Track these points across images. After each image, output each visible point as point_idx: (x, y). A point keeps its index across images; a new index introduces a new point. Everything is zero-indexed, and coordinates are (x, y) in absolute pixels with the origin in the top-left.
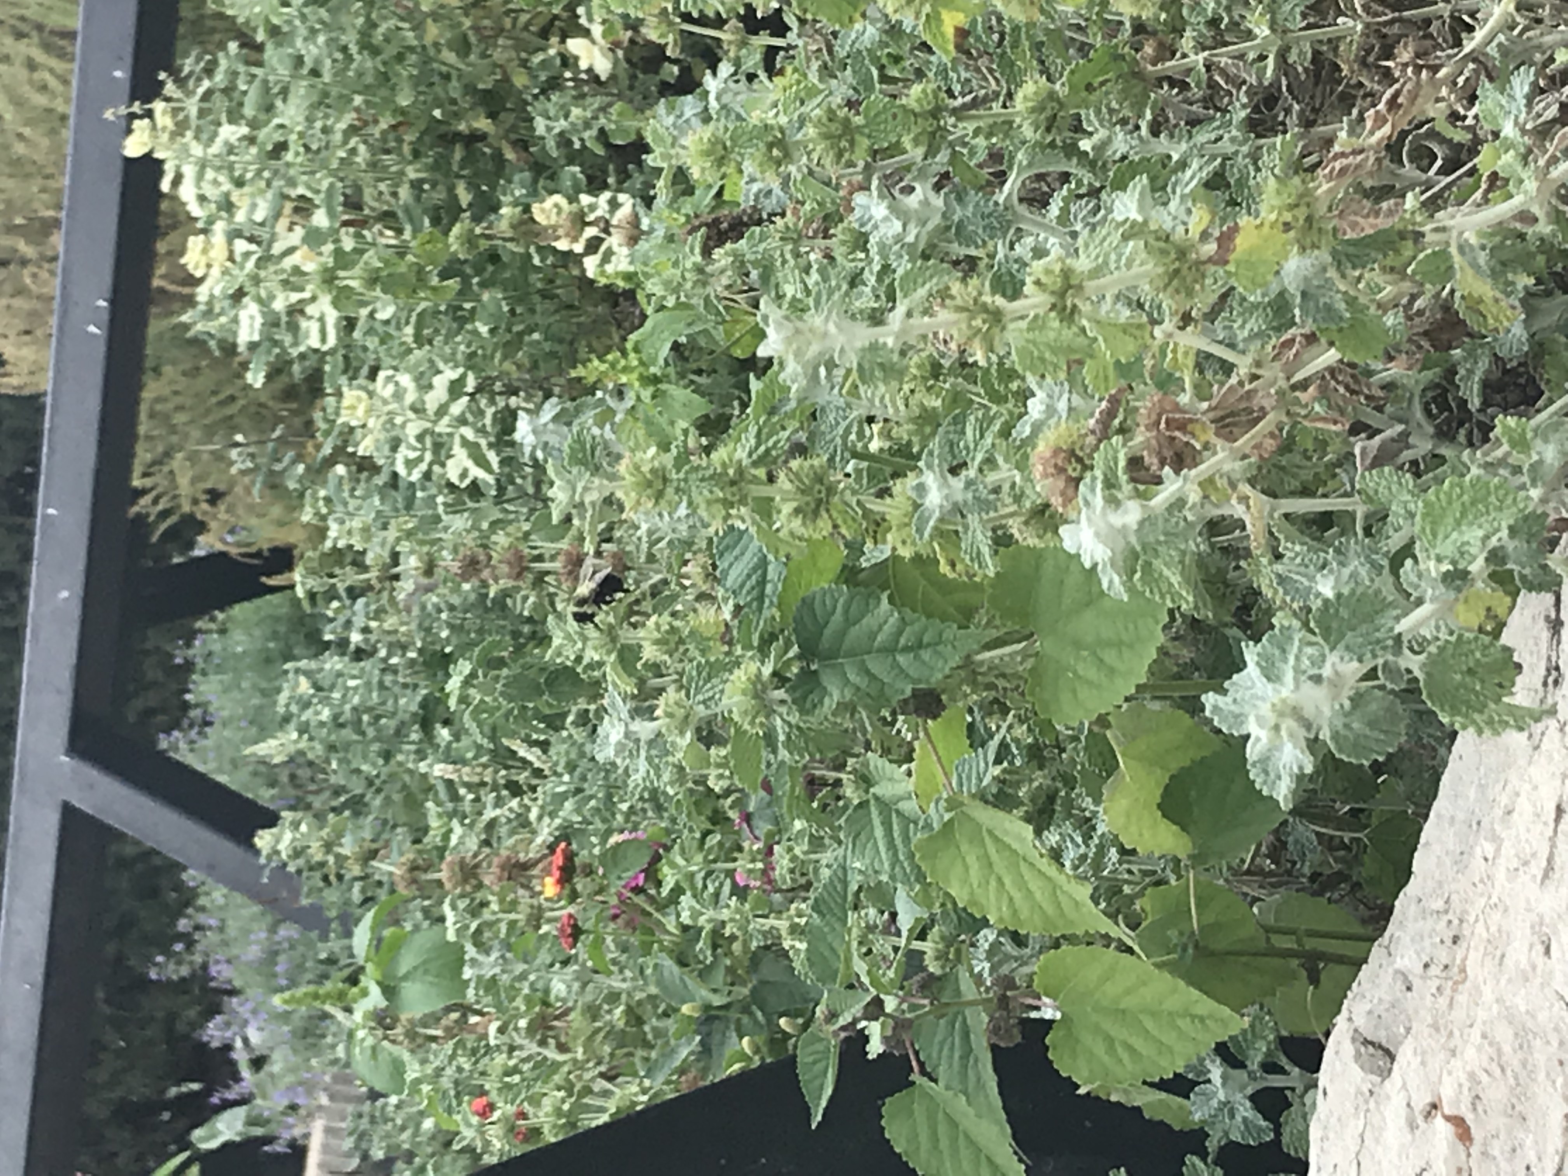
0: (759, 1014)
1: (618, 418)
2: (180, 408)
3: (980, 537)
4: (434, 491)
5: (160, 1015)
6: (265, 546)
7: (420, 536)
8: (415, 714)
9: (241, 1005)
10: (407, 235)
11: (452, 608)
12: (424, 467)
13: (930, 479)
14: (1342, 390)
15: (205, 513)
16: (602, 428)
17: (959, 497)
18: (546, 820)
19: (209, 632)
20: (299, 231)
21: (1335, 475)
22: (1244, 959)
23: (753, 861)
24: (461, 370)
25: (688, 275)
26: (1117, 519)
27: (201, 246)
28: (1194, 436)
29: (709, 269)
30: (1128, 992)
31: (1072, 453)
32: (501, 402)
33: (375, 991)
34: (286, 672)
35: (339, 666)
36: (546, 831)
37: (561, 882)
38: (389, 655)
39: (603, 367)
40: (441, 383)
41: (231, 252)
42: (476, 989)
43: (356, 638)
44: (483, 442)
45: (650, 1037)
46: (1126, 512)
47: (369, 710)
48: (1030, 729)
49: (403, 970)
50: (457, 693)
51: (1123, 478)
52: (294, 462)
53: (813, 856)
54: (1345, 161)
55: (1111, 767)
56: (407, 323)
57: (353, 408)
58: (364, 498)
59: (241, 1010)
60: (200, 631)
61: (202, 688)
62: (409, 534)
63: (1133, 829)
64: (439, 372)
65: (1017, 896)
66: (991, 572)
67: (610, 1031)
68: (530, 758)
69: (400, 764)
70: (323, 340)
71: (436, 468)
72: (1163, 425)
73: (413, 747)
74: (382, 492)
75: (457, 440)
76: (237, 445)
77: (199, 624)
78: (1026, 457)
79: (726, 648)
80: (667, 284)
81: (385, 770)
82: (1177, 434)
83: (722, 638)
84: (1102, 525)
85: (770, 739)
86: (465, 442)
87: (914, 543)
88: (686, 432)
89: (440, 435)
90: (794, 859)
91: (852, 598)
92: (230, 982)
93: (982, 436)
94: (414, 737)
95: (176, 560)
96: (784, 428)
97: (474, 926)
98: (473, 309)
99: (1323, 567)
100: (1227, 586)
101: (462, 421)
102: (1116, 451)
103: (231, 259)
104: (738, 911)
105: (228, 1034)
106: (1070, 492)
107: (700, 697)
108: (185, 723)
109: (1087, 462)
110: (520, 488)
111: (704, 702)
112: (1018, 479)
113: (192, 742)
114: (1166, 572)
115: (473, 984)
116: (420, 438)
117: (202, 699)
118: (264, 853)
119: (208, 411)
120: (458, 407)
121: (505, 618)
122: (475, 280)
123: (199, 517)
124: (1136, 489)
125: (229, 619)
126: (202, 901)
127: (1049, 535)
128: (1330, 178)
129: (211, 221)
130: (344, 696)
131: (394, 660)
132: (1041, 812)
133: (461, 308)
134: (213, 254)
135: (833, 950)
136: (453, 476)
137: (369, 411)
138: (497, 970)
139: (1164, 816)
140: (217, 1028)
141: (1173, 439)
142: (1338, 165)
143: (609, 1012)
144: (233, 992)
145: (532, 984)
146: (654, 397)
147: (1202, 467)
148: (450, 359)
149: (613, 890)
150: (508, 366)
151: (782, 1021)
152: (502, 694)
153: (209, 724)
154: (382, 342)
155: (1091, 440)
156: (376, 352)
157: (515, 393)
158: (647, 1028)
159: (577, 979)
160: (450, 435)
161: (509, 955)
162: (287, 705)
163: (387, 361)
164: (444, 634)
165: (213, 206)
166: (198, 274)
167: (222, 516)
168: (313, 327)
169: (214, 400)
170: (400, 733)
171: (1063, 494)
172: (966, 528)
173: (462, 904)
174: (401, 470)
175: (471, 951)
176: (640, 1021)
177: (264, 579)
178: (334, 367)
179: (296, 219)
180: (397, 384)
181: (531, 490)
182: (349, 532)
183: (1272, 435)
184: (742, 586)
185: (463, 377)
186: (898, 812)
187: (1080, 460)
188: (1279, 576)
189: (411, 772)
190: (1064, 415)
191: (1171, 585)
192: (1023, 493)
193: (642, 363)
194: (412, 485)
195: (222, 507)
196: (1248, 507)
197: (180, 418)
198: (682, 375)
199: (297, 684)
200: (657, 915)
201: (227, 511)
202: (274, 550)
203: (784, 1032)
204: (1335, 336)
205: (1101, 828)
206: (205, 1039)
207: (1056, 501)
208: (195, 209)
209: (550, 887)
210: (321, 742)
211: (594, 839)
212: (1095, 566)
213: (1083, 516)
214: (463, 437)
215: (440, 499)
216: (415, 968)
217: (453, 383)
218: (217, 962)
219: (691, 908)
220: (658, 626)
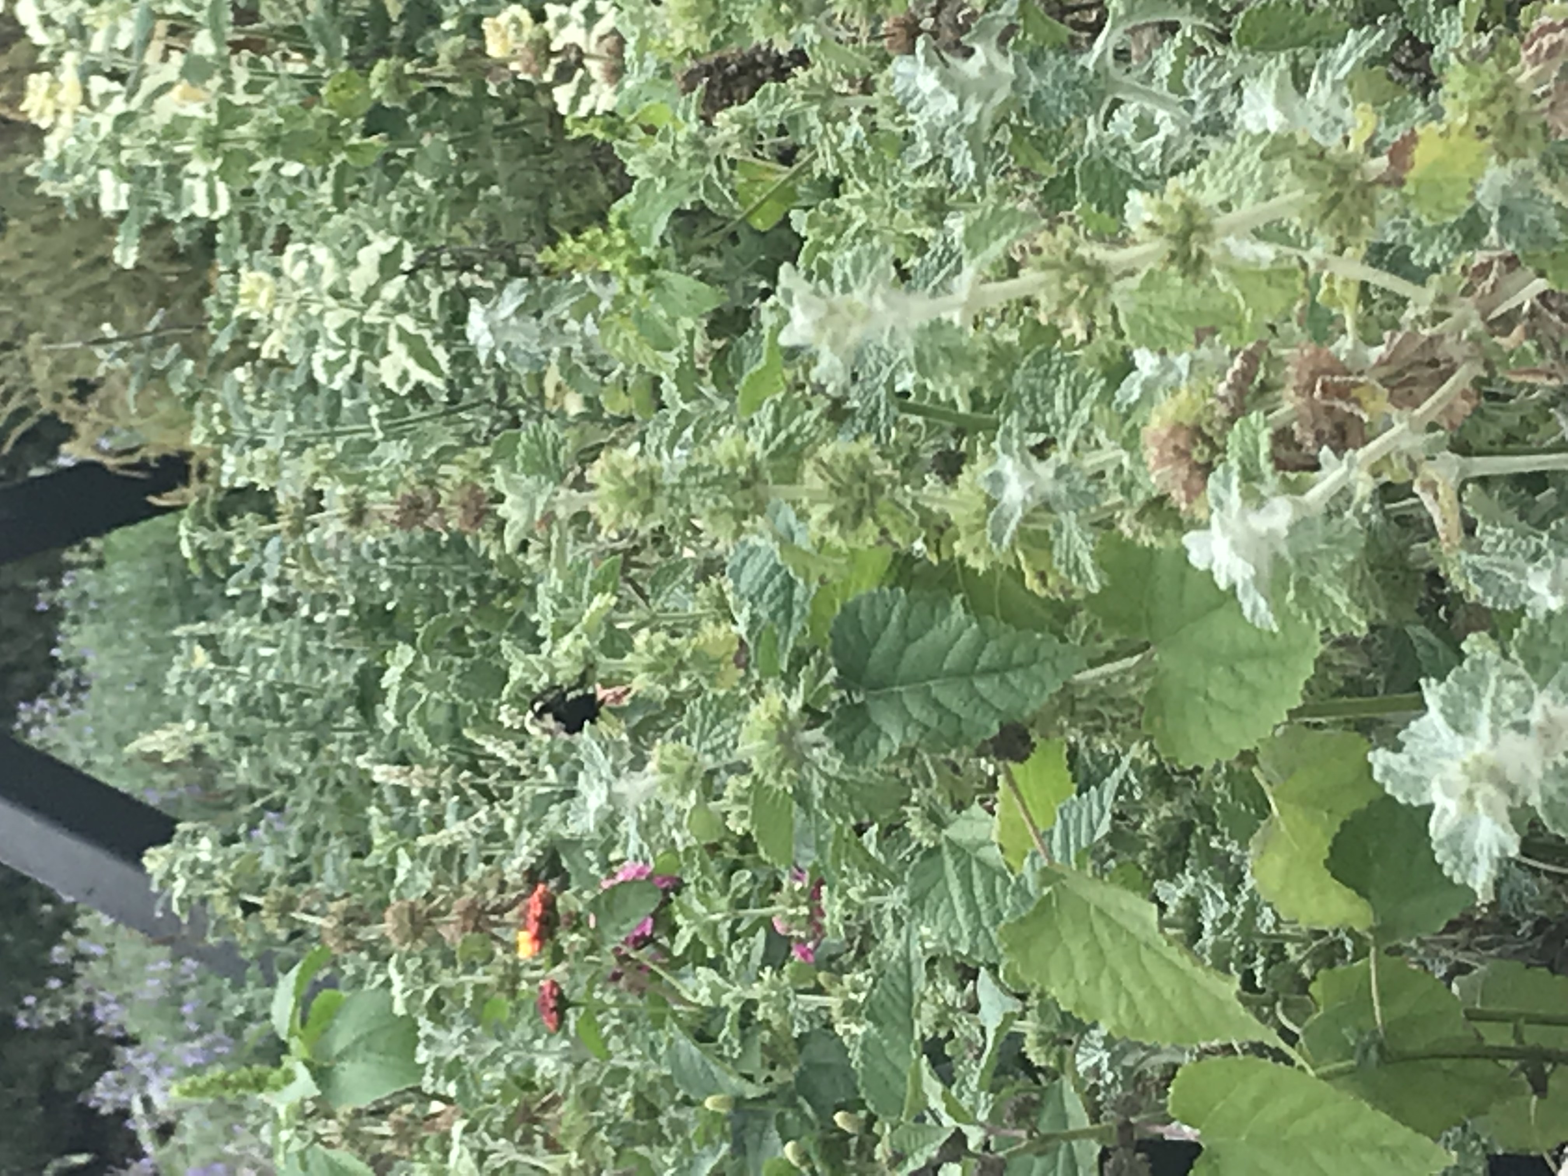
0: (808, 1110)
1: (605, 306)
2: (32, 276)
3: (1078, 540)
4: (365, 397)
5: (32, 1068)
6: (152, 454)
7: (345, 469)
8: (351, 693)
9: (139, 1056)
10: (319, 61)
11: (394, 550)
12: (350, 369)
13: (1008, 466)
14: (1556, 318)
15: (71, 413)
16: (581, 320)
17: (1048, 488)
18: (526, 834)
19: (80, 565)
20: (177, 58)
21: (1549, 417)
22: (1446, 1064)
23: (795, 904)
24: (395, 240)
25: (680, 151)
26: (1260, 522)
27: (45, 87)
28: (1358, 401)
29: (709, 140)
30: (1292, 1117)
31: (1197, 430)
32: (450, 279)
33: (303, 1074)
34: (178, 639)
35: (246, 631)
36: (526, 850)
37: (539, 937)
38: (314, 611)
39: (579, 248)
40: (369, 257)
41: (86, 93)
42: (435, 1076)
43: (269, 591)
44: (427, 334)
45: (666, 1131)
46: (1273, 511)
47: (289, 688)
48: (1152, 749)
49: (339, 1045)
50: (396, 689)
51: (1267, 467)
52: (179, 358)
53: (873, 899)
54: (1555, 38)
55: (1264, 810)
56: (324, 178)
57: (253, 295)
58: (273, 408)
59: (136, 1063)
60: (71, 566)
61: (74, 641)
62: (330, 467)
63: (1293, 894)
64: (367, 243)
65: (1139, 995)
66: (1094, 587)
67: (616, 1125)
68: (501, 753)
69: (332, 755)
70: (213, 205)
71: (367, 365)
72: (1317, 393)
73: (349, 736)
74: (297, 398)
75: (393, 333)
76: (103, 341)
77: (69, 556)
78: (1135, 431)
79: (741, 672)
80: (653, 162)
81: (313, 765)
82: (1338, 404)
83: (736, 660)
84: (1239, 528)
85: (802, 797)
86: (403, 336)
87: (989, 551)
88: (691, 334)
89: (372, 326)
90: (848, 903)
91: (910, 603)
92: (121, 1028)
93: (1076, 407)
94: (349, 721)
95: (36, 472)
96: (809, 406)
97: (428, 994)
98: (411, 156)
99: (1535, 557)
100: (1407, 571)
101: (400, 307)
102: (1256, 432)
103: (86, 99)
104: (773, 986)
105: (123, 1097)
106: (1196, 483)
107: (707, 745)
108: (54, 687)
109: (1219, 442)
110: (480, 390)
111: (713, 751)
112: (1126, 461)
113: (63, 713)
114: (1329, 591)
115: (429, 1070)
116: (343, 332)
117: (73, 655)
118: (156, 878)
119: (70, 279)
120: (391, 290)
121: (465, 562)
122: (412, 119)
123: (64, 419)
124: (1284, 479)
125: (108, 545)
126: (82, 922)
127: (1169, 532)
128: (1535, 60)
129: (58, 55)
130: (254, 670)
131: (320, 618)
132: (1173, 848)
133: (395, 156)
134: (62, 96)
135: (896, 1070)
136: (389, 376)
137: (276, 297)
138: (461, 1050)
139: (1334, 875)
140: (108, 1088)
141: (1330, 410)
142: (1545, 42)
143: (613, 1097)
144: (129, 1041)
145: (509, 1067)
146: (648, 286)
147: (1373, 445)
148: (384, 225)
149: (609, 948)
150: (457, 231)
151: (838, 1117)
152: (457, 688)
153: (85, 689)
154: (291, 205)
155: (1222, 411)
156: (282, 215)
157: (470, 269)
158: (663, 1120)
159: (567, 1060)
160: (385, 326)
161: (477, 1031)
162: (180, 684)
163: (298, 231)
164: (385, 586)
165: (60, 32)
166: (44, 124)
167: (93, 416)
168: (200, 188)
169: (77, 263)
170: (330, 715)
171: (1186, 486)
172: (1059, 529)
173: (412, 965)
174: (321, 376)
175: (426, 1027)
176: (654, 1112)
177: (153, 500)
178: (230, 235)
179: (174, 41)
180: (311, 260)
181: (494, 398)
182: (251, 467)
183: (1465, 395)
184: (763, 588)
185: (399, 247)
186: (981, 863)
187: (1208, 440)
188: (1477, 571)
189: (346, 767)
190: (1185, 372)
191: (1336, 606)
192: (1133, 483)
193: (630, 242)
194: (337, 395)
195: (93, 403)
196: (1436, 496)
197: (33, 288)
198: (684, 257)
199: (192, 656)
200: (667, 977)
201: (100, 410)
202: (165, 459)
203: (841, 1131)
204: (1547, 266)
205: (1250, 882)
206: (92, 1104)
207: (1178, 495)
208: (37, 35)
209: (526, 947)
210: (228, 731)
211: (589, 854)
212: (1233, 587)
213: (1214, 519)
214: (399, 328)
215: (374, 410)
216: (356, 1042)
217: (385, 257)
218: (105, 1002)
219: (712, 984)
220: (650, 645)
